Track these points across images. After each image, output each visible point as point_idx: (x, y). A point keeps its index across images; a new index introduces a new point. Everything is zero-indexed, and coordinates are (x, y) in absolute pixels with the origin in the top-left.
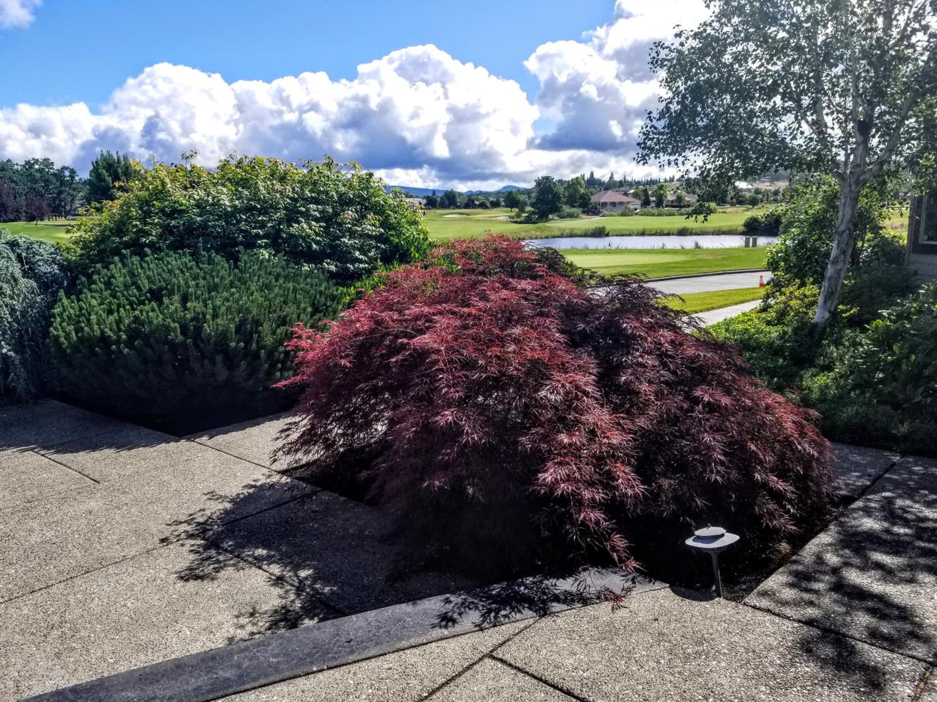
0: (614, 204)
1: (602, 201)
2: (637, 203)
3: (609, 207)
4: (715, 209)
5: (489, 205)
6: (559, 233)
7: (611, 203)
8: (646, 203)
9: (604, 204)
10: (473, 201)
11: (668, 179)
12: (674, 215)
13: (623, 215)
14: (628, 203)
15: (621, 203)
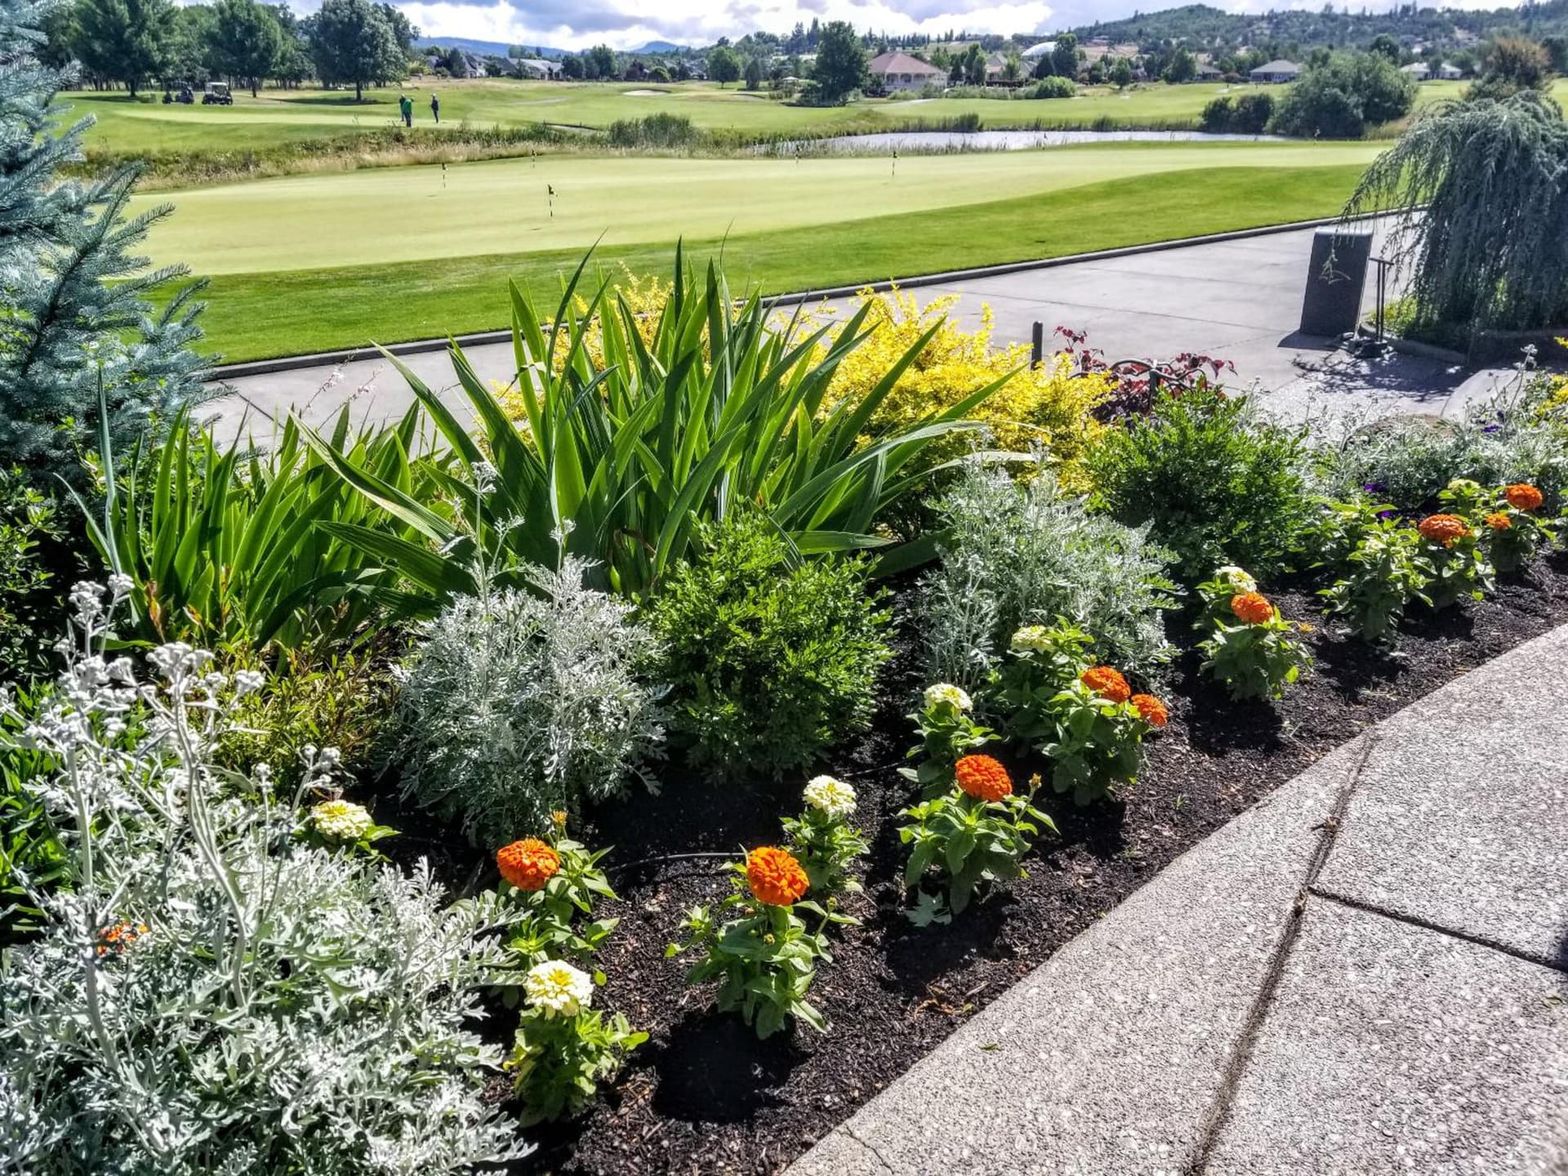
0: (907, 78)
1: (889, 71)
2: (940, 78)
3: (899, 82)
4: (1073, 90)
5: (667, 75)
6: (901, 125)
7: (903, 76)
8: (955, 77)
9: (892, 77)
10: (641, 68)
11: (943, 37)
12: (1004, 98)
13: (926, 96)
14: (930, 76)
15: (919, 76)
